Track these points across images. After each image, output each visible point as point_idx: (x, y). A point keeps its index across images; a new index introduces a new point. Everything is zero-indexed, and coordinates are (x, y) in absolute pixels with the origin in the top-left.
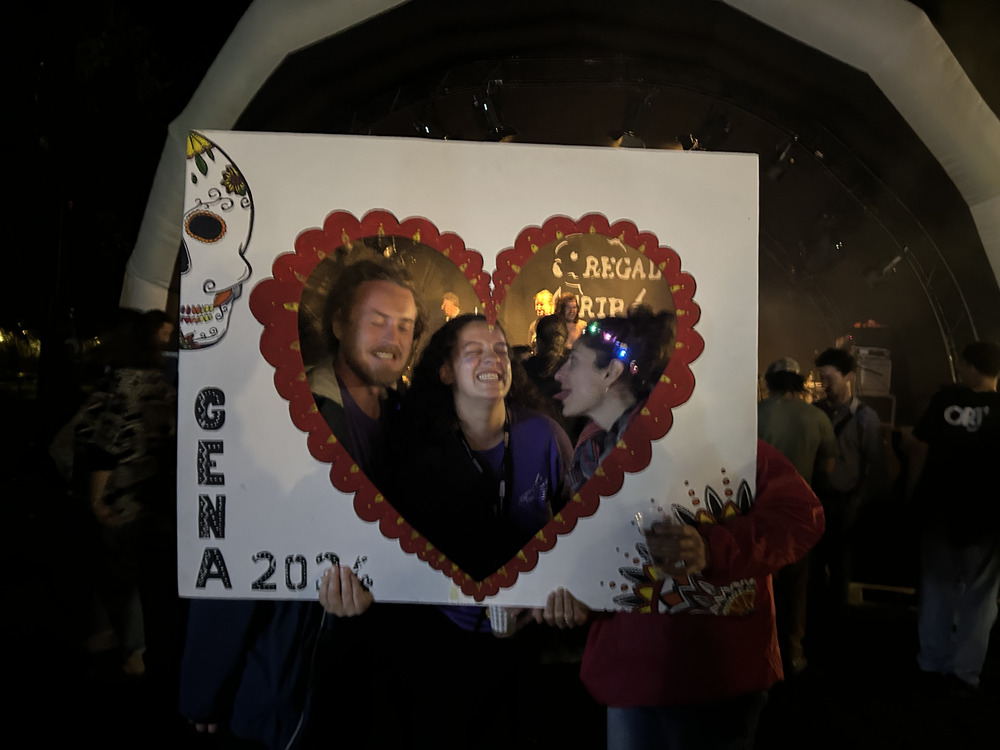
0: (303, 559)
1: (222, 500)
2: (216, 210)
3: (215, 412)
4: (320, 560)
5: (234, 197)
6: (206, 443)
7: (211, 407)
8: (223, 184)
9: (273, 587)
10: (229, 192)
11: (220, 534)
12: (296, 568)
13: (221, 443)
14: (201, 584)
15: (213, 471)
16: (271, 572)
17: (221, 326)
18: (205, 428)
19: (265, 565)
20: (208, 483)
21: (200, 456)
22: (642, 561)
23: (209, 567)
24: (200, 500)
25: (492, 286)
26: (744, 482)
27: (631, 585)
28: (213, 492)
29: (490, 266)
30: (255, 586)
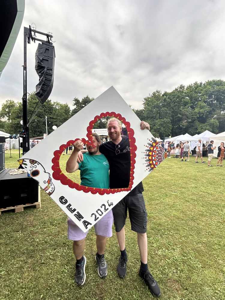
0: (99, 209)
1: (78, 212)
2: (34, 169)
3: (64, 200)
4: (101, 207)
5: (35, 164)
6: (67, 206)
7: (63, 200)
8: (31, 164)
9: (98, 218)
10: (33, 164)
11: (83, 218)
12: (99, 212)
13: (70, 204)
14: (87, 228)
15: (72, 209)
16: (96, 216)
17: (53, 186)
18: (65, 204)
19: (94, 216)
20: (73, 212)
21: (68, 209)
22: (148, 162)
23: (85, 224)
24: (75, 216)
25: (90, 142)
26: (152, 138)
27: (149, 167)
28: (75, 213)
29: (87, 139)
30: (95, 220)
